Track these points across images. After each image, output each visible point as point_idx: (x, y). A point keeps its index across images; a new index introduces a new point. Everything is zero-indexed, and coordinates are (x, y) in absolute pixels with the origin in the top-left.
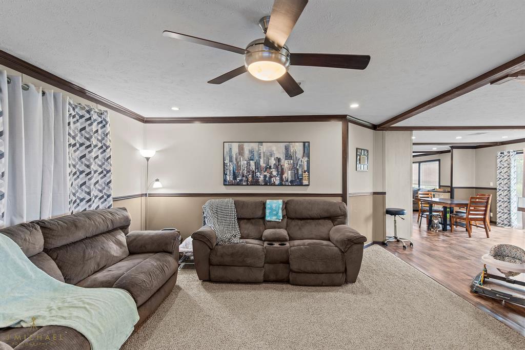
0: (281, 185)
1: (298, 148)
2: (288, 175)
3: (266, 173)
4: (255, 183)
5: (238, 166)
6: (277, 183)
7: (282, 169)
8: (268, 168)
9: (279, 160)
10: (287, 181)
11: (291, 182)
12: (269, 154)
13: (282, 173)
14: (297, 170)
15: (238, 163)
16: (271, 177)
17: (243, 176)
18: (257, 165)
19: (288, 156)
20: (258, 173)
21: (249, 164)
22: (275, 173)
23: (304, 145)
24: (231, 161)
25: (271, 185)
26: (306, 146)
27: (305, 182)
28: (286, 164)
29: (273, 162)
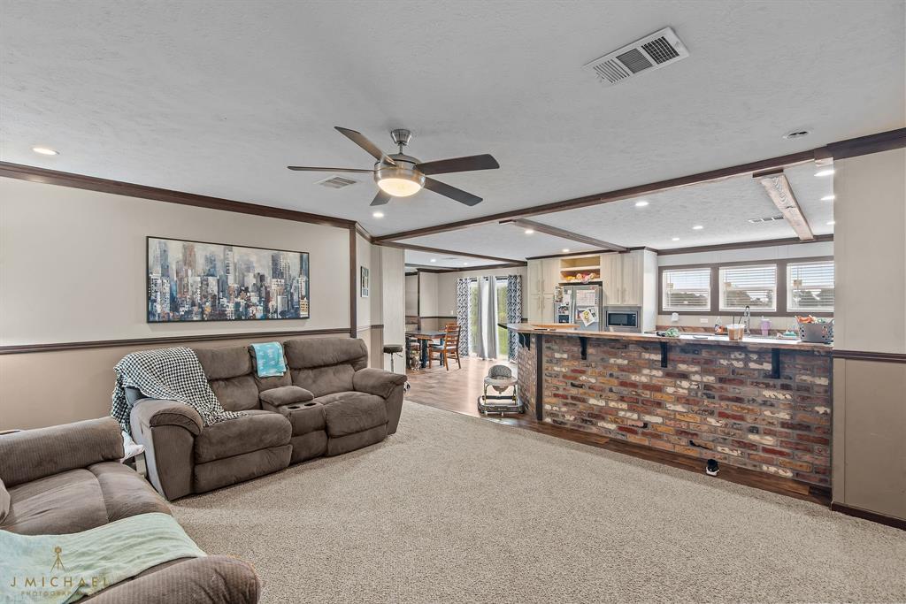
0: (265, 318)
1: (291, 261)
2: (277, 302)
3: (238, 300)
4: (220, 316)
5: (183, 287)
6: (259, 315)
7: (268, 293)
8: (243, 290)
9: (262, 278)
10: (276, 312)
11: (283, 313)
12: (243, 267)
13: (268, 300)
14: (292, 295)
15: (181, 280)
16: (247, 306)
17: (193, 304)
18: (222, 284)
19: (277, 273)
20: (225, 300)
21: (204, 283)
22: (254, 299)
23: (301, 257)
24: (165, 273)
25: (249, 319)
26: (304, 260)
27: (303, 314)
28: (273, 285)
29: (251, 281)
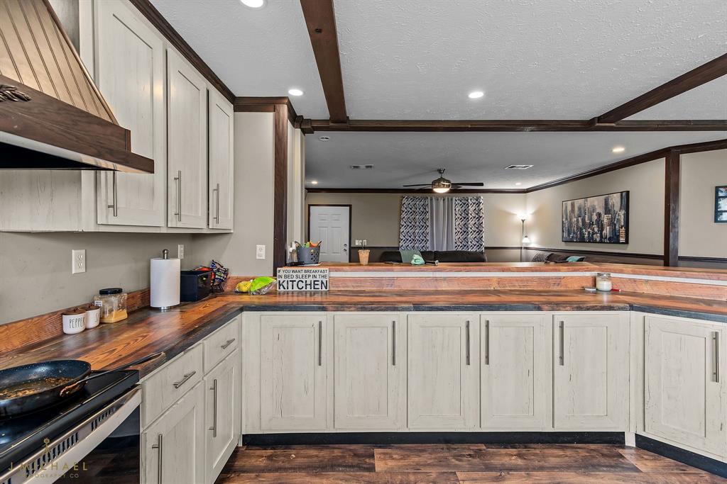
0: (601, 242)
1: (616, 200)
2: (607, 231)
3: (589, 230)
4: (582, 240)
5: (571, 223)
6: (598, 240)
7: (602, 225)
8: (591, 224)
9: (599, 215)
10: (606, 238)
11: (610, 239)
12: (592, 210)
13: (602, 230)
14: (615, 225)
15: (571, 220)
16: (593, 234)
17: (574, 233)
18: (583, 221)
19: (607, 211)
20: (584, 230)
21: (578, 220)
22: (596, 230)
23: (622, 195)
24: (566, 219)
25: (593, 242)
26: (626, 197)
27: (622, 240)
28: (605, 219)
29: (595, 217)
